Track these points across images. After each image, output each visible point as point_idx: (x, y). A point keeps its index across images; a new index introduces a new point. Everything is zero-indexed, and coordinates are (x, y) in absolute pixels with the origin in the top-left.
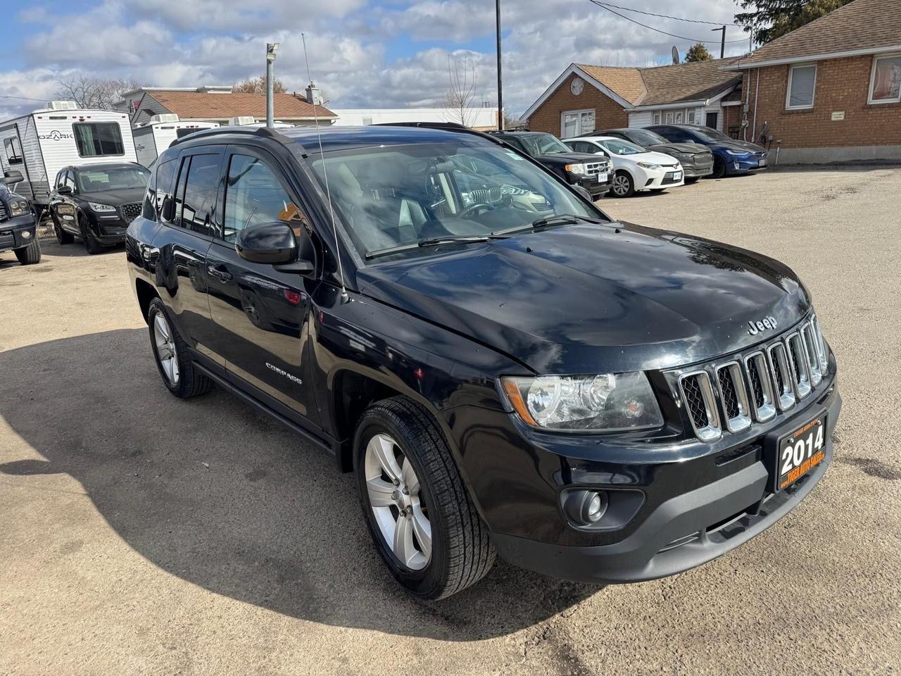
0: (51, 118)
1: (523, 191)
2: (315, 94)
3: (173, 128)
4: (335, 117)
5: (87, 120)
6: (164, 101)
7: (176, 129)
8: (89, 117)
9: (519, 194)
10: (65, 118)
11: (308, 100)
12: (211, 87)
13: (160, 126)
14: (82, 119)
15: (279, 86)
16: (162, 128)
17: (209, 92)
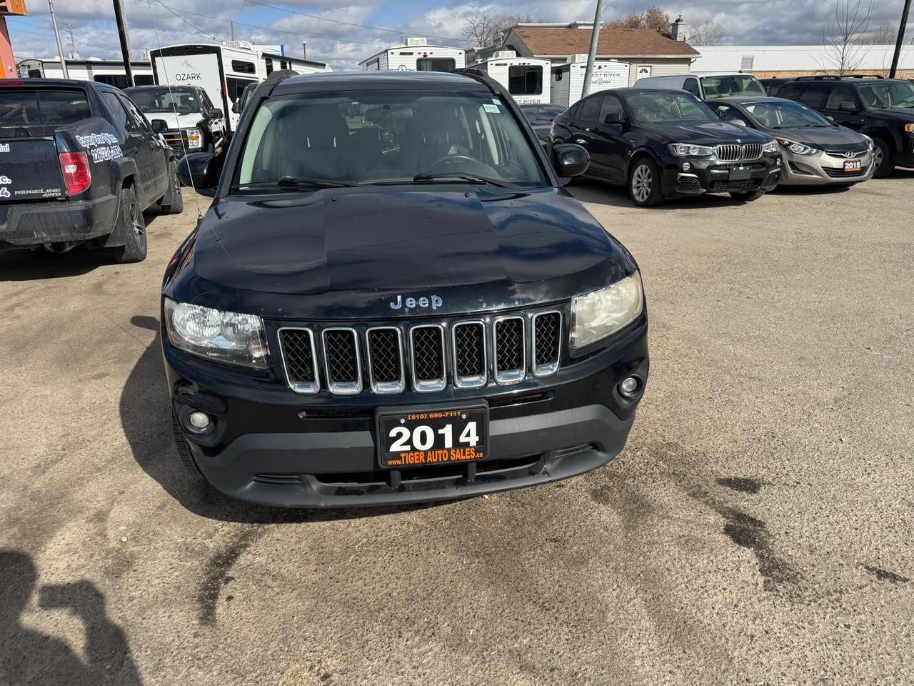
0: (401, 54)
1: (815, 151)
2: (681, 29)
3: (506, 65)
4: (696, 56)
5: (429, 56)
6: (526, 36)
7: (509, 65)
8: (431, 53)
9: (810, 154)
10: (411, 54)
11: (672, 36)
12: (582, 22)
13: (494, 63)
14: (425, 56)
15: (665, 20)
16: (496, 65)
17: (580, 28)
